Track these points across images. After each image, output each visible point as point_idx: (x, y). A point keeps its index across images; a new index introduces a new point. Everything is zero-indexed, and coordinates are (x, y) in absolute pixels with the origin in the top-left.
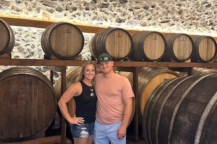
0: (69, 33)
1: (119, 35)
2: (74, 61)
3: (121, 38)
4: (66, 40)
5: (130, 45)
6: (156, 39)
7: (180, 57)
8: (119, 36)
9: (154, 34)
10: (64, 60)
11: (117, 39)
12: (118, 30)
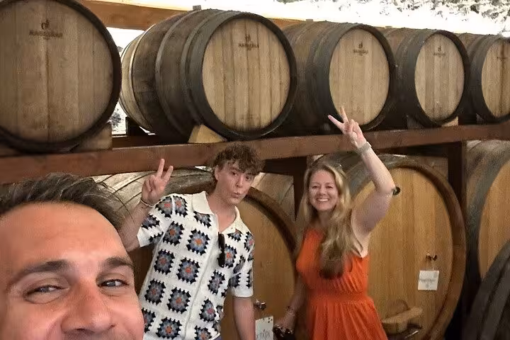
0: (53, 35)
1: (248, 38)
2: (82, 155)
3: (254, 51)
4: (43, 69)
5: (285, 77)
6: (364, 52)
7: (433, 109)
8: (247, 45)
9: (358, 33)
10: (40, 158)
11: (241, 54)
12: (242, 21)
